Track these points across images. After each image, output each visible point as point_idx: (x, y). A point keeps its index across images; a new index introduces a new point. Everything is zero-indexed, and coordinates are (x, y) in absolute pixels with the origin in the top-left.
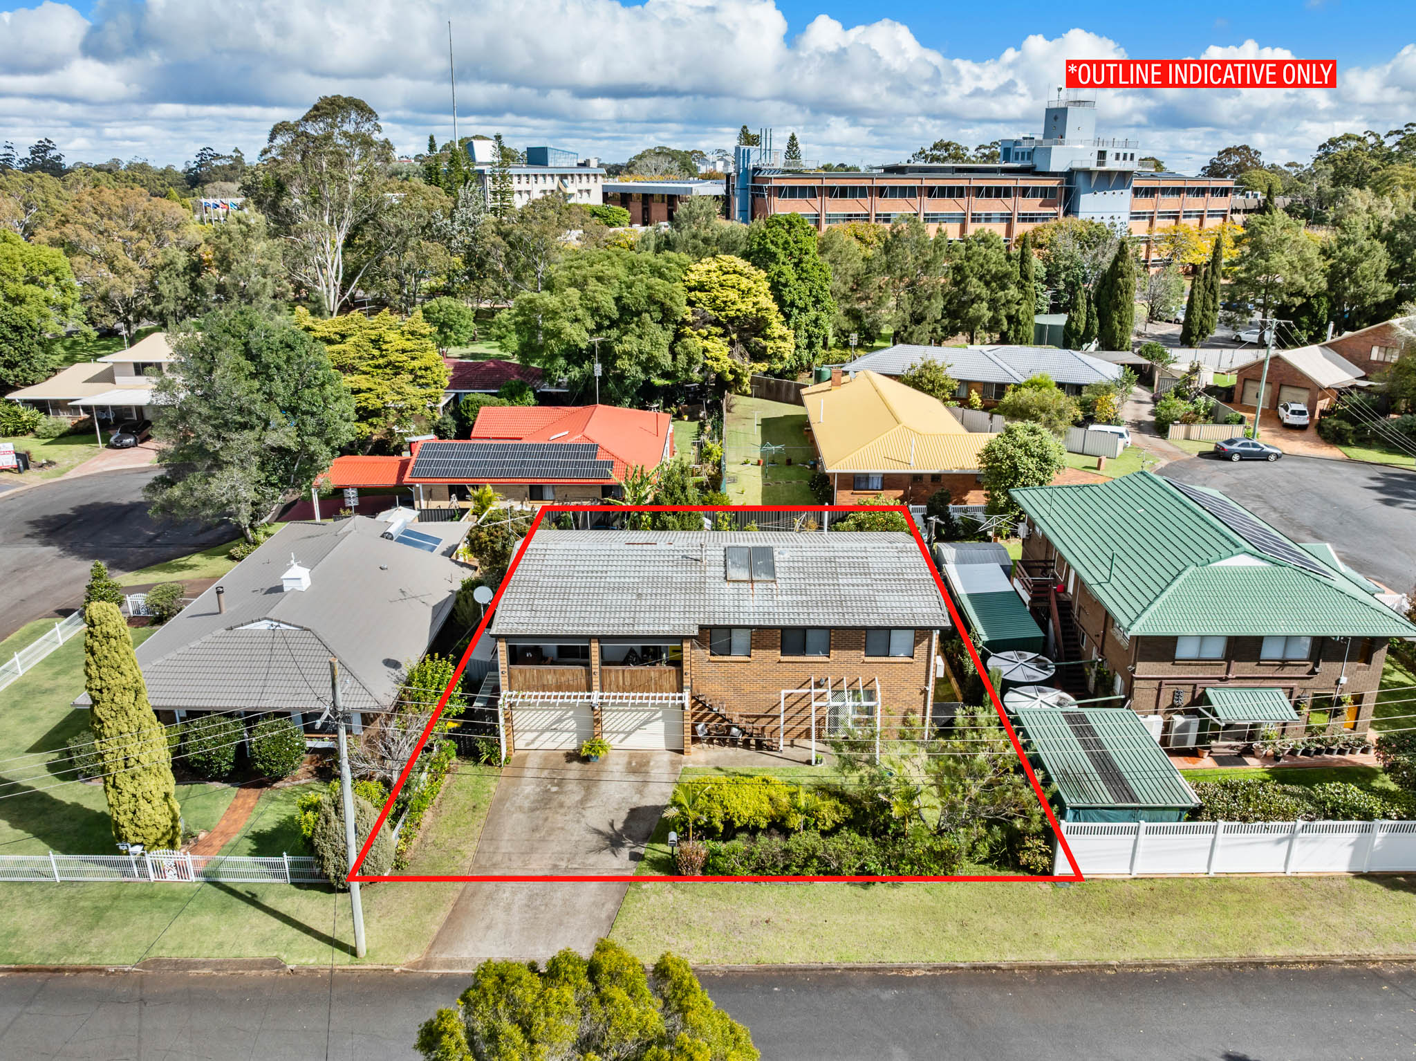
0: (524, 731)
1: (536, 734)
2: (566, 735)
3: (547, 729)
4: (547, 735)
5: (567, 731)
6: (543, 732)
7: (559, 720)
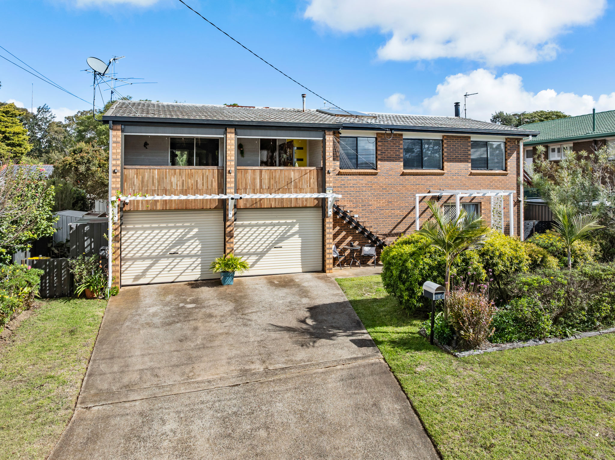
0: (134, 259)
1: (148, 262)
2: (187, 261)
3: (163, 256)
4: (164, 262)
5: (189, 256)
6: (157, 259)
7: (181, 241)
